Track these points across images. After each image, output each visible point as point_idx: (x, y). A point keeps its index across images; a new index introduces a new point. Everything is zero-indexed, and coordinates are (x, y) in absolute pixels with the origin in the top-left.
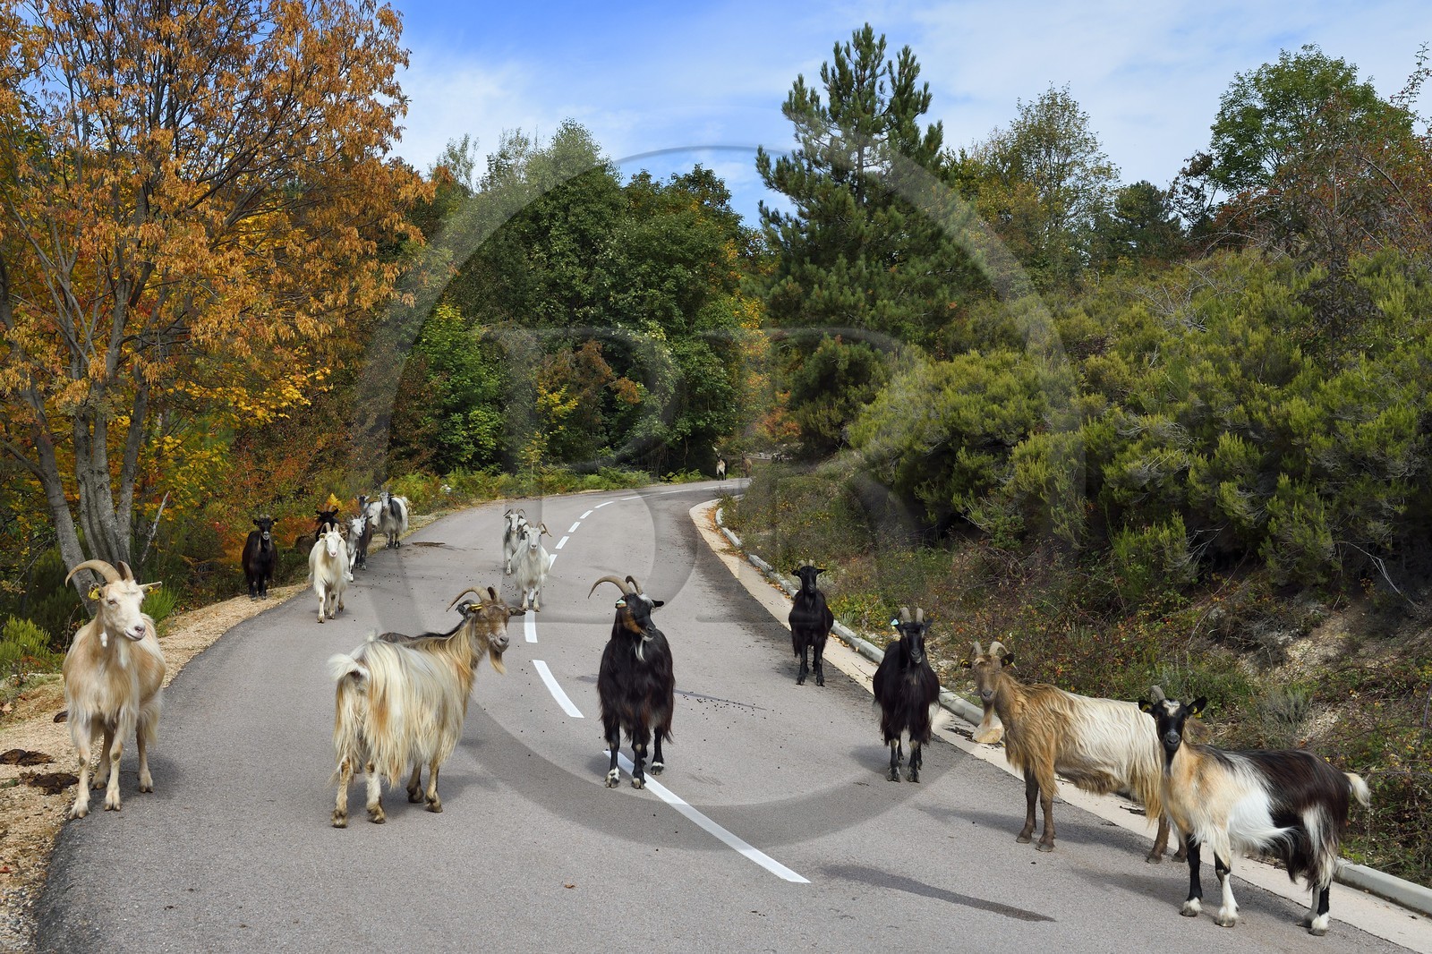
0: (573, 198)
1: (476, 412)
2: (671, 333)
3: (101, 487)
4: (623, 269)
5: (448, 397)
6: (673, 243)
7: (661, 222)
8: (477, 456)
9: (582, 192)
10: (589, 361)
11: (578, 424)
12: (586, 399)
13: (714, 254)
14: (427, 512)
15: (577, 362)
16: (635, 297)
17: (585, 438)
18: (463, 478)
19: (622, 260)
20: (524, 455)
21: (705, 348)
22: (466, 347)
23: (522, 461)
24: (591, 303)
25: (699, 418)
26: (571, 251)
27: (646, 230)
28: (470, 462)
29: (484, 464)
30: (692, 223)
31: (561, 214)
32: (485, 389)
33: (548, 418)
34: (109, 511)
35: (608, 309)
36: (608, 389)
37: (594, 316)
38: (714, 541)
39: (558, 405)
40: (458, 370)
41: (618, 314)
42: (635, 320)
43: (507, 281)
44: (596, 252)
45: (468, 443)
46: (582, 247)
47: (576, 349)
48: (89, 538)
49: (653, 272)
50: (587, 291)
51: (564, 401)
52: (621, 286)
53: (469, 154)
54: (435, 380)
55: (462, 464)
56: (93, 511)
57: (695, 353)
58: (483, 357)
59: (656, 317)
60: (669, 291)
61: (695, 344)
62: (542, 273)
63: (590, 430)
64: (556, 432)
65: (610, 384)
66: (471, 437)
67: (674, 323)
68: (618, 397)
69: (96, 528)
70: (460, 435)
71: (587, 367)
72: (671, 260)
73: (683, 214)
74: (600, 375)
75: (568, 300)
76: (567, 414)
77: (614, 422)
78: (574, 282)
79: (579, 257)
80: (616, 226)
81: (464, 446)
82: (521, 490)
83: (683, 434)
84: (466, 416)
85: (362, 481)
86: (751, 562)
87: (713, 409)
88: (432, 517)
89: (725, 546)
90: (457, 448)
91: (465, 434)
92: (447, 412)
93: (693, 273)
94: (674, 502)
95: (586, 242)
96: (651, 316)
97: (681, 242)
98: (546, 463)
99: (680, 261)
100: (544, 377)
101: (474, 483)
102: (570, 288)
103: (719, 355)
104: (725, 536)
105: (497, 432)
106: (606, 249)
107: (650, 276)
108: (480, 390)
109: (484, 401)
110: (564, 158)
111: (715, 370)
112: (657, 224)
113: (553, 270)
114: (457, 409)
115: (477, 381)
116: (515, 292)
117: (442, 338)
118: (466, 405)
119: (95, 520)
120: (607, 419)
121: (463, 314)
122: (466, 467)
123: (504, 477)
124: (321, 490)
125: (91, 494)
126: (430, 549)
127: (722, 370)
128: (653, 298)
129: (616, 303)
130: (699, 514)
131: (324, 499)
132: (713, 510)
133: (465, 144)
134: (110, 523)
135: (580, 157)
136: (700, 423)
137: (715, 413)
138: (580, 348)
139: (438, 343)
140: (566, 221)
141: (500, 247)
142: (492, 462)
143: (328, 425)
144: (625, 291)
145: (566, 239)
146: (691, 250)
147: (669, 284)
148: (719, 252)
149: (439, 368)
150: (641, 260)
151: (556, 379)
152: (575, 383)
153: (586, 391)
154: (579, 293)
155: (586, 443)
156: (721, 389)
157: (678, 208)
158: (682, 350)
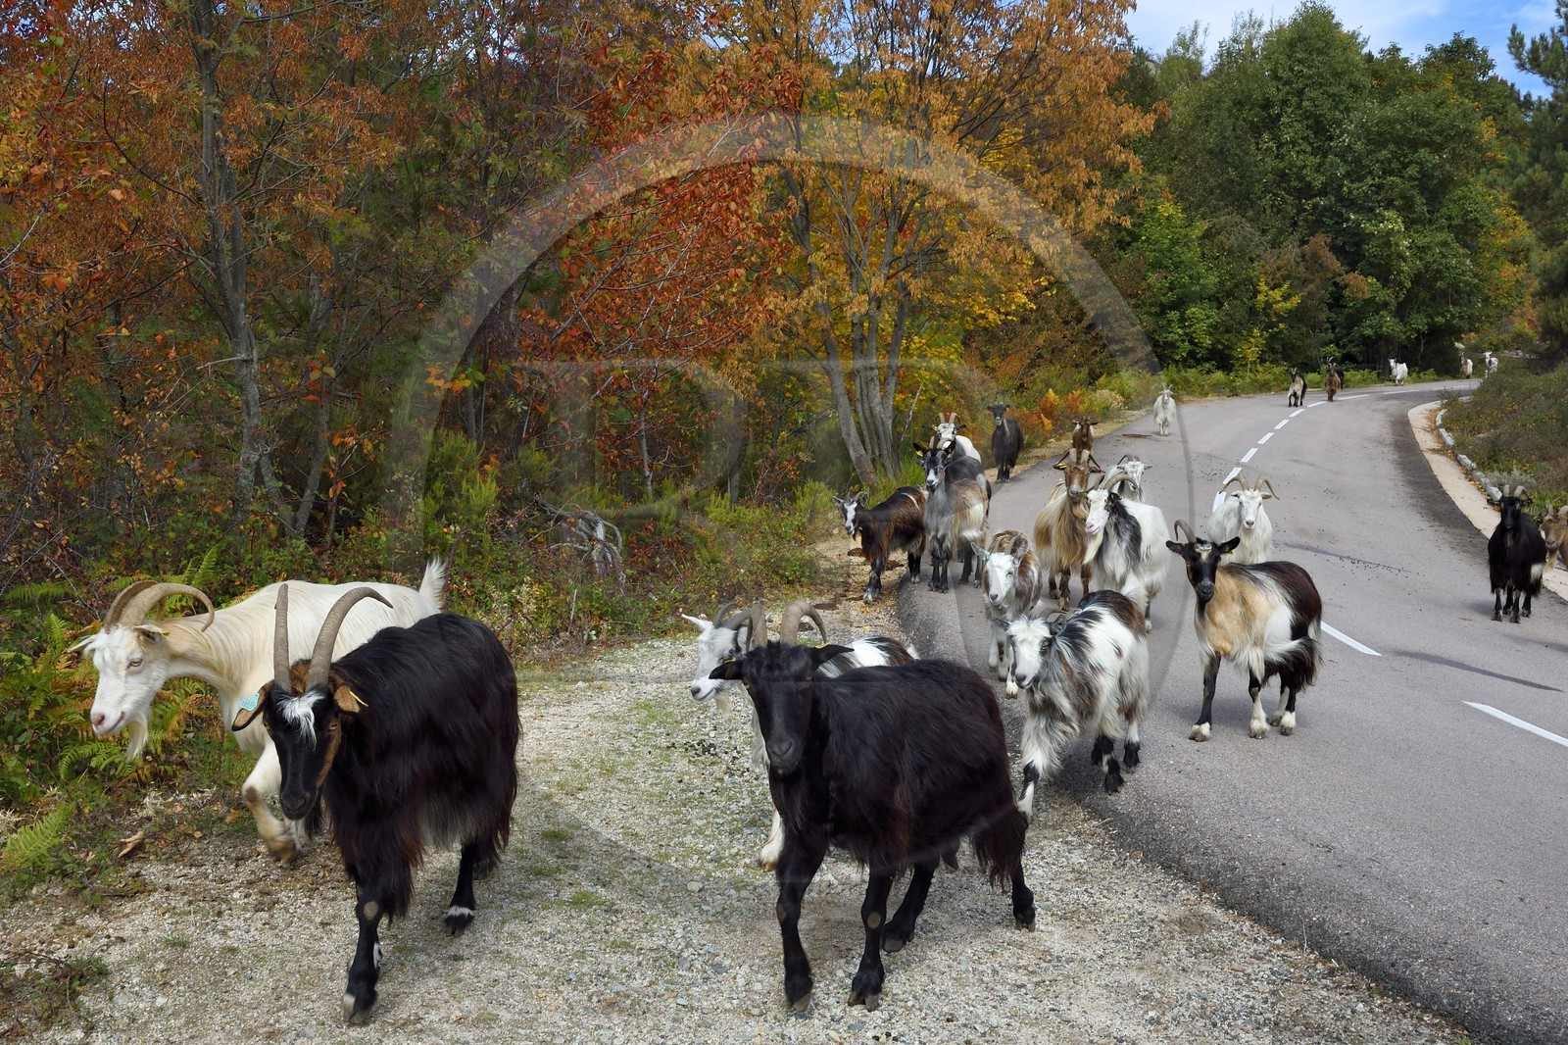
0: (1309, 82)
1: (1193, 310)
2: (1410, 223)
3: (872, 379)
4: (1359, 155)
5: (1164, 295)
6: (1419, 125)
7: (1407, 102)
8: (1192, 354)
9: (1319, 75)
10: (1315, 257)
11: (1300, 321)
12: (1311, 295)
13: (1466, 136)
14: (1139, 408)
15: (1303, 256)
16: (1372, 185)
17: (1308, 336)
18: (1175, 376)
19: (1359, 146)
20: (1240, 353)
21: (1450, 237)
22: (1186, 244)
23: (1238, 359)
24: (1322, 193)
25: (1438, 314)
26: (1303, 139)
27: (1389, 112)
28: (1185, 360)
29: (1198, 362)
30: (1442, 103)
31: (1294, 100)
32: (1203, 287)
33: (1268, 316)
34: (877, 400)
35: (1340, 199)
36: (1335, 284)
37: (1324, 207)
38: (1425, 441)
39: (1279, 302)
40: (1177, 267)
41: (1351, 204)
42: (1371, 210)
43: (1232, 173)
44: (1331, 138)
45: (1183, 341)
46: (1315, 133)
47: (1303, 242)
48: (862, 421)
49: (1394, 157)
50: (1318, 181)
51: (1286, 298)
52: (1357, 175)
53: (1199, 40)
54: (1153, 278)
55: (1176, 362)
56: (865, 399)
57: (1436, 245)
58: (1203, 254)
59: (1394, 207)
60: (1412, 178)
61: (1438, 235)
62: (1270, 163)
63: (1313, 327)
64: (1275, 329)
65: (1338, 279)
66: (1187, 334)
67: (1415, 212)
68: (1346, 293)
69: (867, 412)
70: (1176, 333)
71: (1313, 262)
72: (1414, 145)
73: (1434, 93)
74: (1327, 270)
75: (1299, 190)
76: (1290, 311)
77: (1341, 319)
78: (1304, 172)
79: (1311, 144)
80: (1355, 109)
81: (1179, 344)
82: (1235, 388)
83: (1418, 331)
84: (1182, 314)
85: (1077, 377)
86: (1459, 462)
87: (1454, 304)
88: (1142, 412)
89: (1436, 446)
90: (1172, 345)
91: (1180, 331)
92: (1164, 309)
93: (1441, 157)
94: (1395, 402)
95: (1320, 128)
96: (1389, 205)
97: (1428, 124)
98: (1263, 361)
99: (1426, 144)
100: (1266, 273)
101: (1187, 381)
102: (1301, 179)
103: (1465, 246)
104: (1440, 436)
105: (1214, 329)
106: (1342, 134)
107: (1390, 163)
108: (1198, 288)
109: (1202, 299)
110: (1302, 39)
111: (1458, 261)
112: (1402, 106)
113: (1282, 159)
114: (1174, 306)
115: (1195, 278)
116: (1240, 184)
117: (1162, 236)
118: (1183, 303)
119: (867, 407)
120: (1333, 315)
121: (1184, 210)
122: (1180, 366)
123: (1219, 375)
124: (1040, 385)
125: (864, 385)
126: (1138, 441)
127: (1468, 262)
128: (1393, 185)
129: (1350, 192)
130: (1419, 416)
131: (1042, 393)
132: (1434, 412)
133: (1195, 32)
134: (878, 409)
135: (1319, 37)
136: (1439, 319)
137: (1458, 309)
138: (1307, 242)
139: (1157, 242)
140: (1299, 106)
141: (1227, 138)
142: (1207, 360)
143: (1047, 323)
144: (1360, 179)
145: (1298, 126)
146: (1440, 132)
147: (1412, 171)
148: (1472, 133)
149: (1156, 265)
150: (1384, 145)
151: (1278, 275)
152: (1299, 279)
153: (1311, 287)
154: (1310, 183)
155: (1308, 341)
156: (1465, 282)
157: (1427, 86)
158: (1421, 241)
